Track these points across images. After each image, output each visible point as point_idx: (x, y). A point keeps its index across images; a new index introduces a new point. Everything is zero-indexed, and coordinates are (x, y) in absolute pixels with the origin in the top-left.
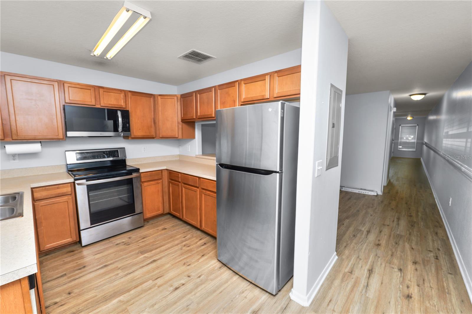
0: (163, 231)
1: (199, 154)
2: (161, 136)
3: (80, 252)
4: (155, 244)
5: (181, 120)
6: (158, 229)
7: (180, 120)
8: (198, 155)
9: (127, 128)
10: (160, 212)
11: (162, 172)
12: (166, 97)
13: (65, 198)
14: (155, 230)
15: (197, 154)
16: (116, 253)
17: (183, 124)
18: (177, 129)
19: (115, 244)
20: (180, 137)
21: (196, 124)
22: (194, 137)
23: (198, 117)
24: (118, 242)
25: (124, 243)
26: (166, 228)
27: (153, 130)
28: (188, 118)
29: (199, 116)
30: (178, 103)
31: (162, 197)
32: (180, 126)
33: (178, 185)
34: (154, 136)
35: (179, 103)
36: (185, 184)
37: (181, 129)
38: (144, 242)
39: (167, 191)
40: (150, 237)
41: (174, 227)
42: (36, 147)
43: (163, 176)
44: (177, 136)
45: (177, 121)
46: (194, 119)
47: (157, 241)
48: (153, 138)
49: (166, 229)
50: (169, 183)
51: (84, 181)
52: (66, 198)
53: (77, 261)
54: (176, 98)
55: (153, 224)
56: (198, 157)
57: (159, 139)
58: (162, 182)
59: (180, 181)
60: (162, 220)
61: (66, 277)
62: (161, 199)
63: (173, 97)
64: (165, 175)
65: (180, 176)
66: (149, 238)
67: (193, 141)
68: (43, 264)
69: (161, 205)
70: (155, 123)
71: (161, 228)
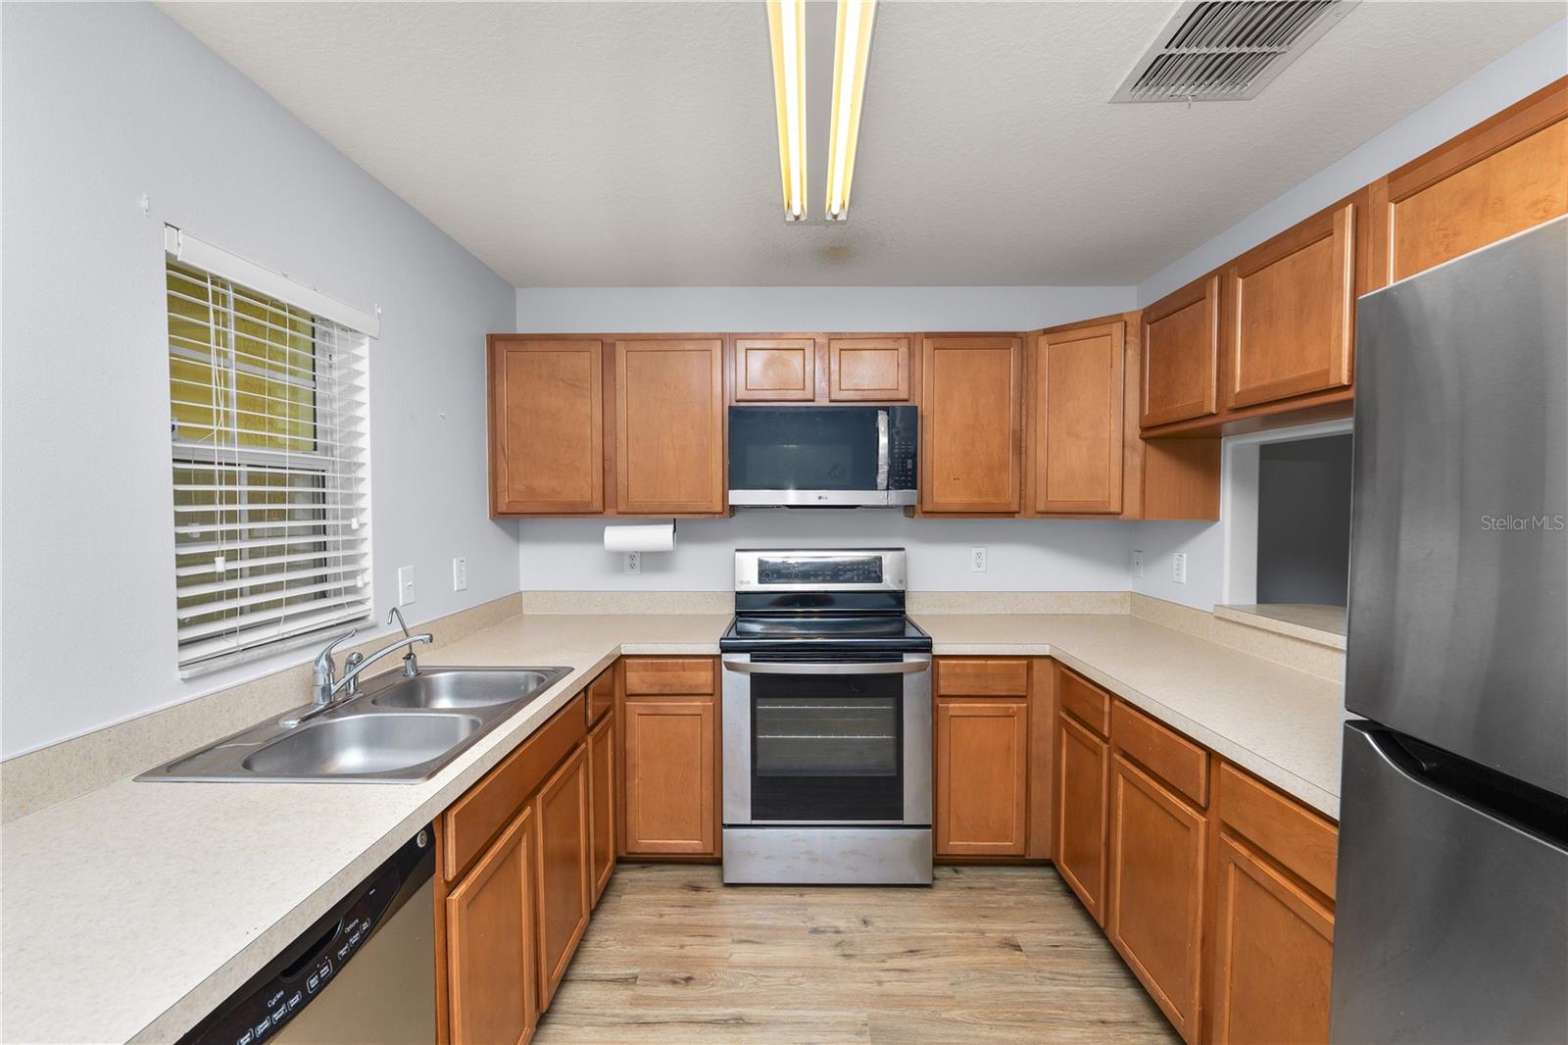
0: (1003, 957)
1: (1235, 602)
2: (1041, 507)
3: (710, 904)
4: (945, 1015)
5: (1138, 432)
6: (982, 932)
7: (1133, 431)
8: (1231, 607)
9: (905, 474)
10: (1009, 846)
11: (1029, 668)
12: (1071, 335)
13: (697, 703)
14: (970, 926)
15: (1226, 602)
16: (795, 977)
17: (1151, 450)
18: (1116, 471)
19: (810, 925)
20: (1132, 508)
21: (1229, 448)
22: (1211, 515)
23: (1231, 404)
24: (822, 921)
25: (839, 938)
26: (1021, 939)
27: (1009, 479)
28: (1175, 417)
29: (1238, 394)
30: (1130, 352)
31: (1024, 778)
32: (1135, 461)
33: (1095, 751)
34: (1014, 508)
35: (1133, 353)
36: (1126, 756)
37: (1138, 474)
38: (905, 975)
39: (1050, 756)
40: (939, 960)
41: (1059, 956)
42: (659, 536)
43: (1036, 688)
44: (1115, 507)
45: (1116, 436)
46: (1211, 415)
47: (959, 1005)
48: (1011, 514)
49: (1017, 948)
50: (1061, 723)
51: (744, 659)
52: (699, 704)
53: (687, 940)
54: (1117, 330)
55: (974, 894)
56: (1233, 616)
57: (1034, 517)
58: (1028, 711)
59: (1106, 733)
60: (1013, 885)
61: (631, 993)
62: (1016, 787)
63: (1104, 330)
64: (1046, 683)
65: (1107, 708)
66: (932, 961)
67: (1210, 534)
68: (620, 896)
69: (1015, 816)
70: (1019, 449)
71: (998, 928)
